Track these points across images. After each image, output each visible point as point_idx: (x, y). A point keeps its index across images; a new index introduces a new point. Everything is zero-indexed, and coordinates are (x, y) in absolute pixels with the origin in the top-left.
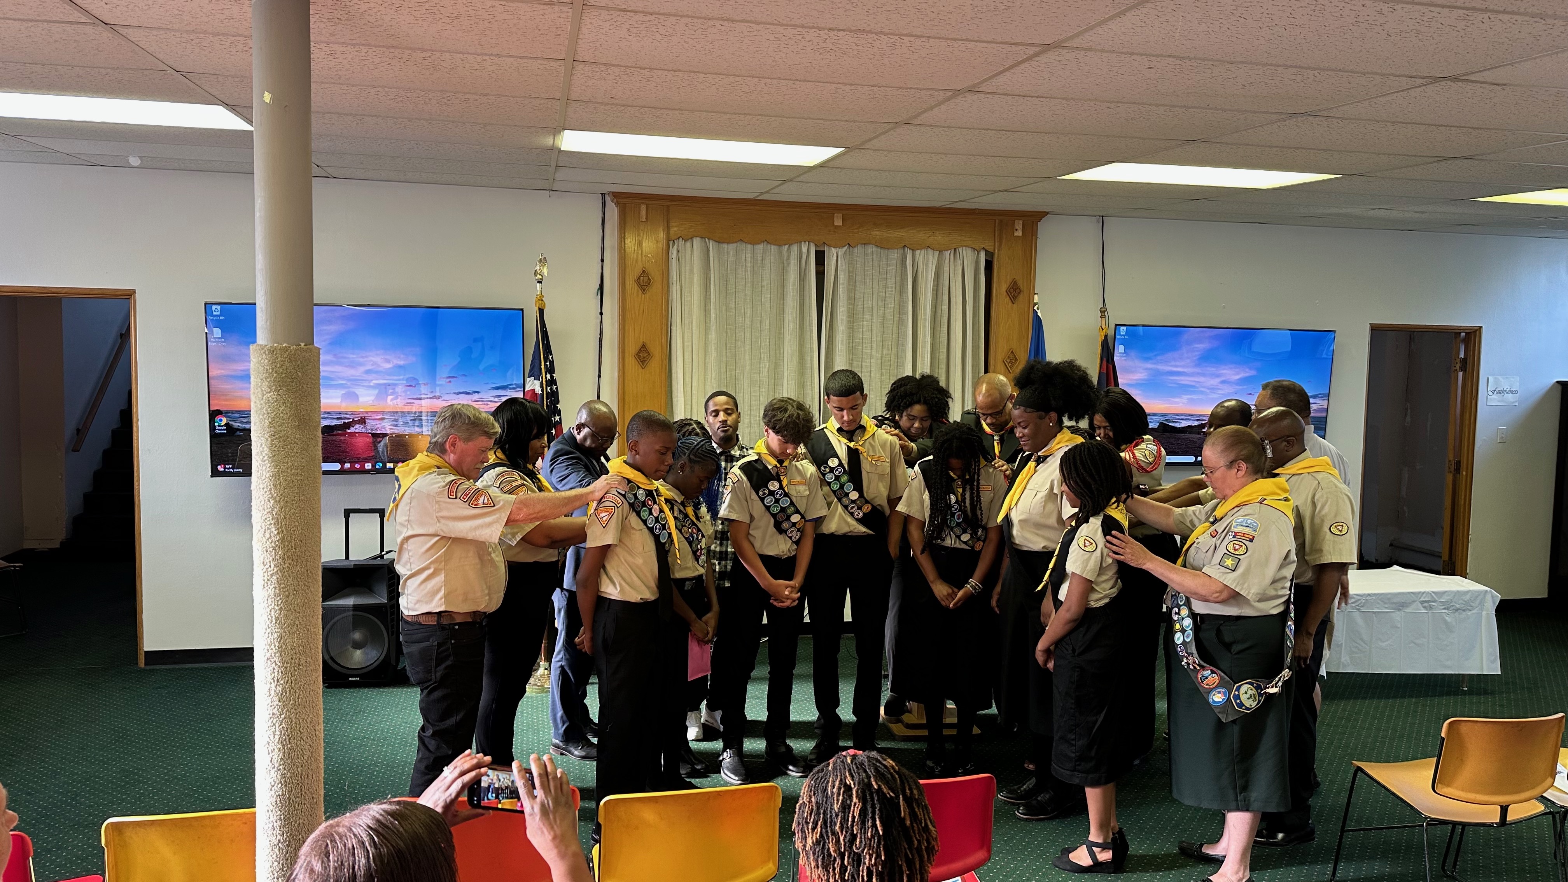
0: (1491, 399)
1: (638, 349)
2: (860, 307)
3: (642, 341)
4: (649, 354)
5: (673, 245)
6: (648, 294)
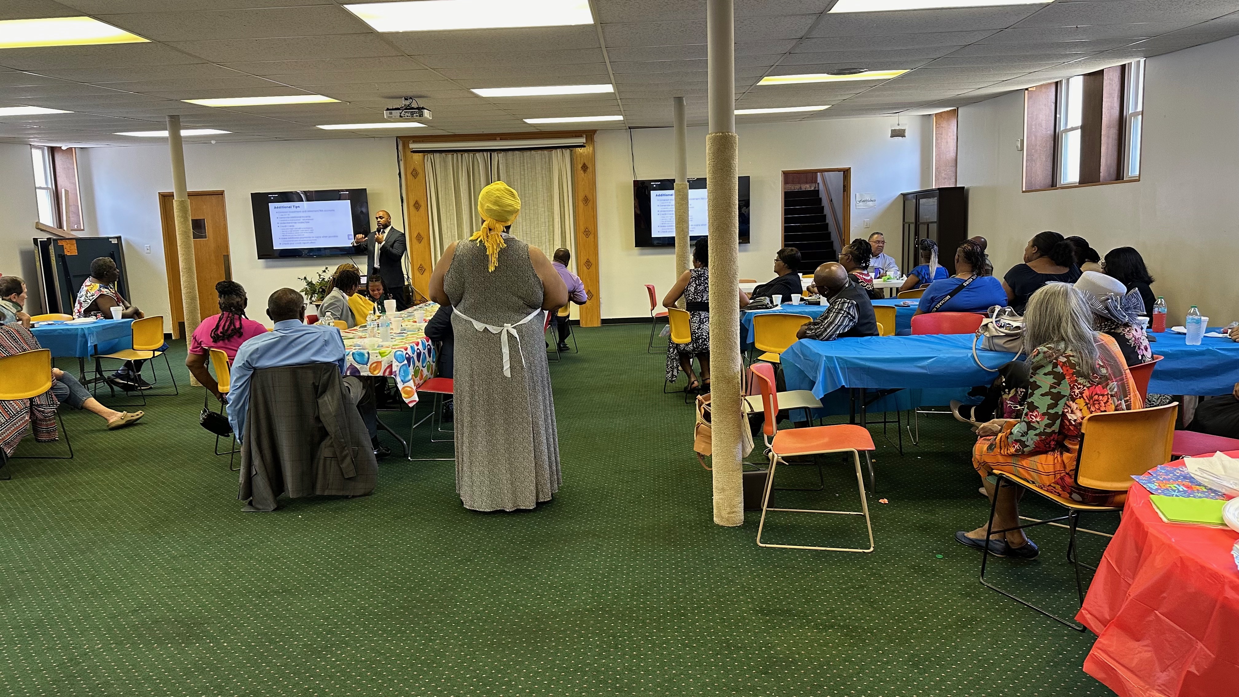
0: (859, 206)
1: (414, 203)
2: (512, 179)
3: (415, 199)
4: (419, 205)
5: (426, 157)
6: (417, 179)
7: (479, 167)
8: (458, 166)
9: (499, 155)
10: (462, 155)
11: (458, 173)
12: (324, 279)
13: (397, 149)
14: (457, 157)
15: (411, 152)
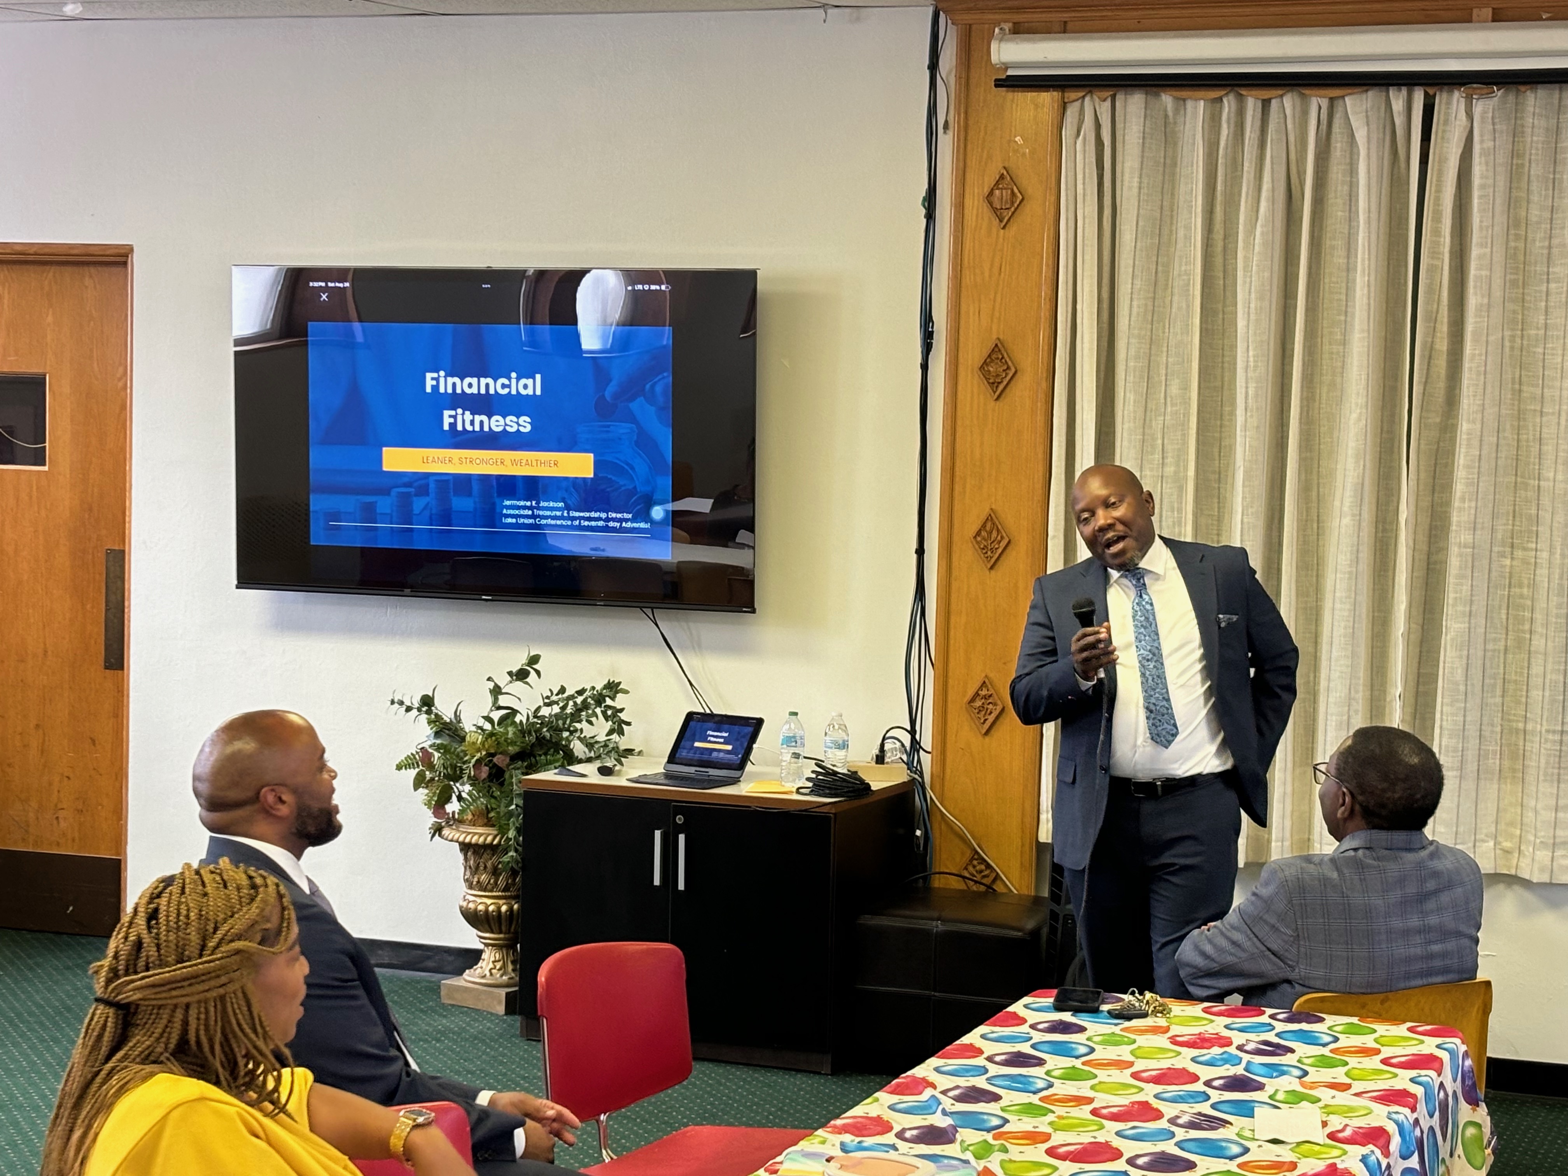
1: (985, 354)
2: (1538, 245)
3: (994, 337)
4: (1008, 368)
5: (1072, 111)
6: (1013, 229)
7: (1352, 171)
8: (1235, 165)
9: (1479, 107)
10: (1266, 103)
11: (1232, 202)
12: (514, 712)
13: (933, 66)
14: (1241, 113)
15: (1000, 83)
